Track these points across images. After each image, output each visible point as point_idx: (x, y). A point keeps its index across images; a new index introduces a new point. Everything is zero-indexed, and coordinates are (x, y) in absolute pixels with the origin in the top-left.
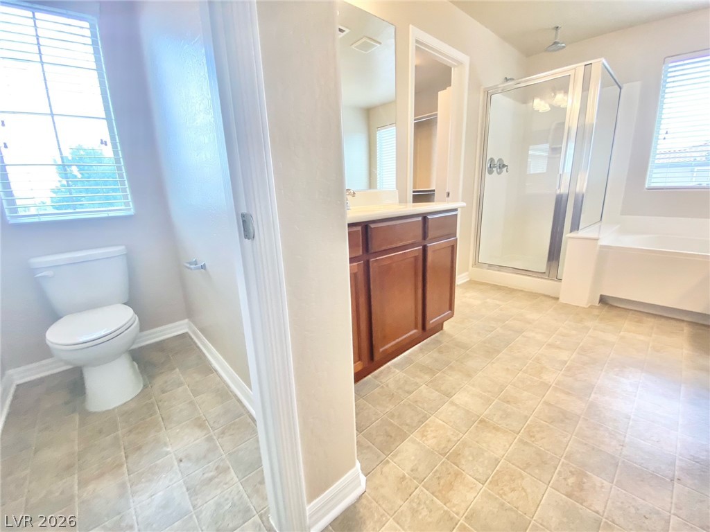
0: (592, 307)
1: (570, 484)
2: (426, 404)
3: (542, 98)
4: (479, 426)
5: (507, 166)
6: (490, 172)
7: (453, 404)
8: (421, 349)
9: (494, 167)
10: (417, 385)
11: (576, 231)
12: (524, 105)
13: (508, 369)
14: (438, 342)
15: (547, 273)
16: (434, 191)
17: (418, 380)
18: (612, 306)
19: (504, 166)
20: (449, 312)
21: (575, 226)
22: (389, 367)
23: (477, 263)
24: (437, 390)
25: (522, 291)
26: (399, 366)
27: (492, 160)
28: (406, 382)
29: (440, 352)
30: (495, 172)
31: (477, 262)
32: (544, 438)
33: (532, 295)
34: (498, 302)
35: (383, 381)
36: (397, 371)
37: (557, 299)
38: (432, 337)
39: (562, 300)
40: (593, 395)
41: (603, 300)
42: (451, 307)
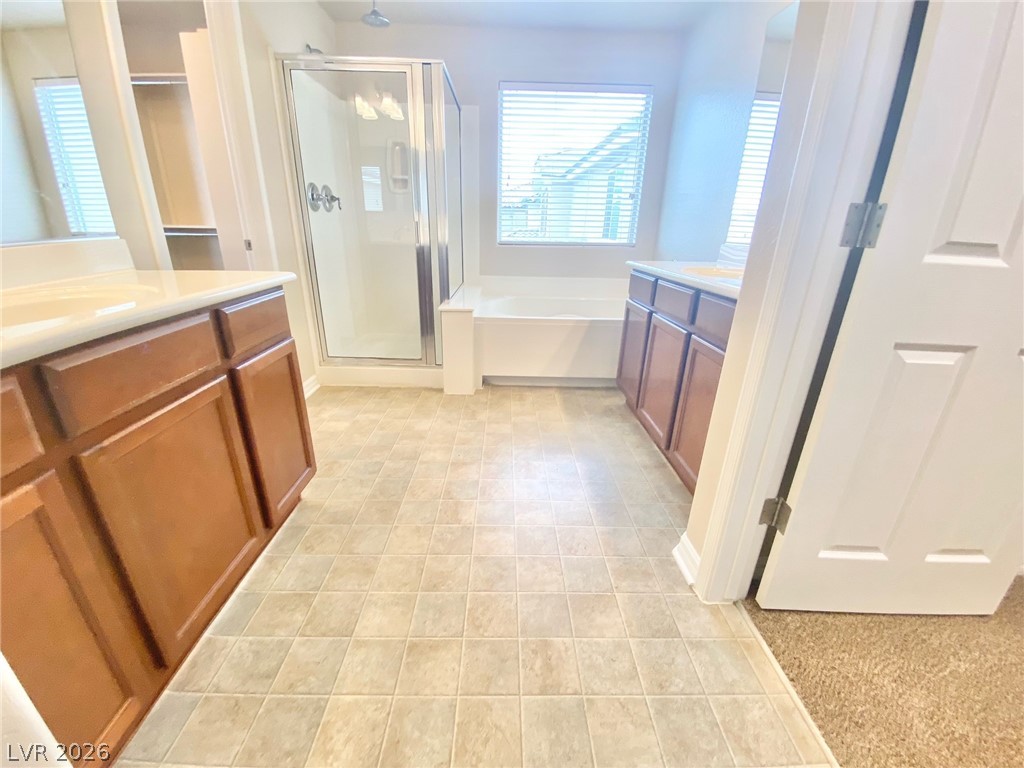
0: (477, 392)
1: (539, 672)
2: (312, 679)
3: (365, 97)
4: (409, 660)
5: (338, 199)
6: (315, 208)
7: (360, 644)
8: (270, 561)
9: (319, 199)
10: (284, 646)
11: (446, 301)
12: (343, 102)
13: (418, 529)
14: (298, 529)
15: (424, 359)
16: (214, 230)
17: (281, 634)
18: (494, 386)
19: (333, 199)
20: (309, 469)
21: (445, 294)
22: (209, 640)
23: (326, 358)
24: (324, 635)
25: (399, 388)
26: (234, 626)
27: (313, 187)
28: (257, 653)
29: (309, 549)
30: (322, 207)
31: (325, 356)
32: (492, 619)
33: (413, 392)
34: (373, 416)
35: (203, 683)
36: (232, 639)
37: (441, 390)
38: (285, 524)
39: (448, 391)
40: (517, 518)
41: (486, 381)
42: (309, 461)
